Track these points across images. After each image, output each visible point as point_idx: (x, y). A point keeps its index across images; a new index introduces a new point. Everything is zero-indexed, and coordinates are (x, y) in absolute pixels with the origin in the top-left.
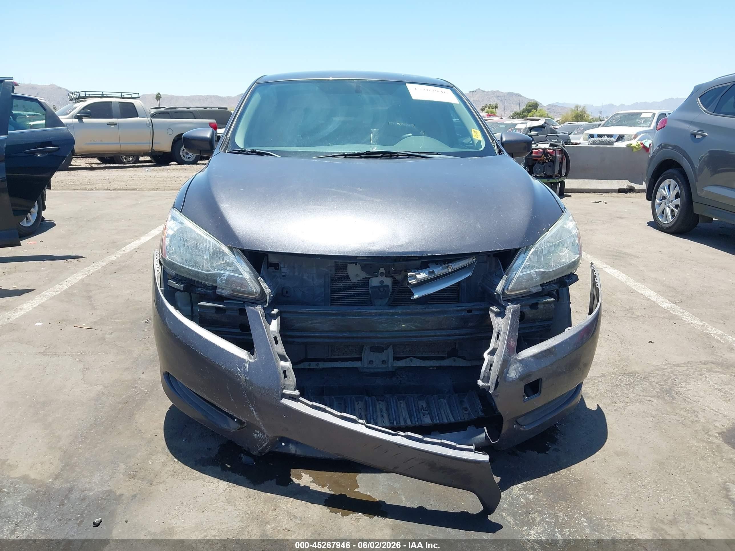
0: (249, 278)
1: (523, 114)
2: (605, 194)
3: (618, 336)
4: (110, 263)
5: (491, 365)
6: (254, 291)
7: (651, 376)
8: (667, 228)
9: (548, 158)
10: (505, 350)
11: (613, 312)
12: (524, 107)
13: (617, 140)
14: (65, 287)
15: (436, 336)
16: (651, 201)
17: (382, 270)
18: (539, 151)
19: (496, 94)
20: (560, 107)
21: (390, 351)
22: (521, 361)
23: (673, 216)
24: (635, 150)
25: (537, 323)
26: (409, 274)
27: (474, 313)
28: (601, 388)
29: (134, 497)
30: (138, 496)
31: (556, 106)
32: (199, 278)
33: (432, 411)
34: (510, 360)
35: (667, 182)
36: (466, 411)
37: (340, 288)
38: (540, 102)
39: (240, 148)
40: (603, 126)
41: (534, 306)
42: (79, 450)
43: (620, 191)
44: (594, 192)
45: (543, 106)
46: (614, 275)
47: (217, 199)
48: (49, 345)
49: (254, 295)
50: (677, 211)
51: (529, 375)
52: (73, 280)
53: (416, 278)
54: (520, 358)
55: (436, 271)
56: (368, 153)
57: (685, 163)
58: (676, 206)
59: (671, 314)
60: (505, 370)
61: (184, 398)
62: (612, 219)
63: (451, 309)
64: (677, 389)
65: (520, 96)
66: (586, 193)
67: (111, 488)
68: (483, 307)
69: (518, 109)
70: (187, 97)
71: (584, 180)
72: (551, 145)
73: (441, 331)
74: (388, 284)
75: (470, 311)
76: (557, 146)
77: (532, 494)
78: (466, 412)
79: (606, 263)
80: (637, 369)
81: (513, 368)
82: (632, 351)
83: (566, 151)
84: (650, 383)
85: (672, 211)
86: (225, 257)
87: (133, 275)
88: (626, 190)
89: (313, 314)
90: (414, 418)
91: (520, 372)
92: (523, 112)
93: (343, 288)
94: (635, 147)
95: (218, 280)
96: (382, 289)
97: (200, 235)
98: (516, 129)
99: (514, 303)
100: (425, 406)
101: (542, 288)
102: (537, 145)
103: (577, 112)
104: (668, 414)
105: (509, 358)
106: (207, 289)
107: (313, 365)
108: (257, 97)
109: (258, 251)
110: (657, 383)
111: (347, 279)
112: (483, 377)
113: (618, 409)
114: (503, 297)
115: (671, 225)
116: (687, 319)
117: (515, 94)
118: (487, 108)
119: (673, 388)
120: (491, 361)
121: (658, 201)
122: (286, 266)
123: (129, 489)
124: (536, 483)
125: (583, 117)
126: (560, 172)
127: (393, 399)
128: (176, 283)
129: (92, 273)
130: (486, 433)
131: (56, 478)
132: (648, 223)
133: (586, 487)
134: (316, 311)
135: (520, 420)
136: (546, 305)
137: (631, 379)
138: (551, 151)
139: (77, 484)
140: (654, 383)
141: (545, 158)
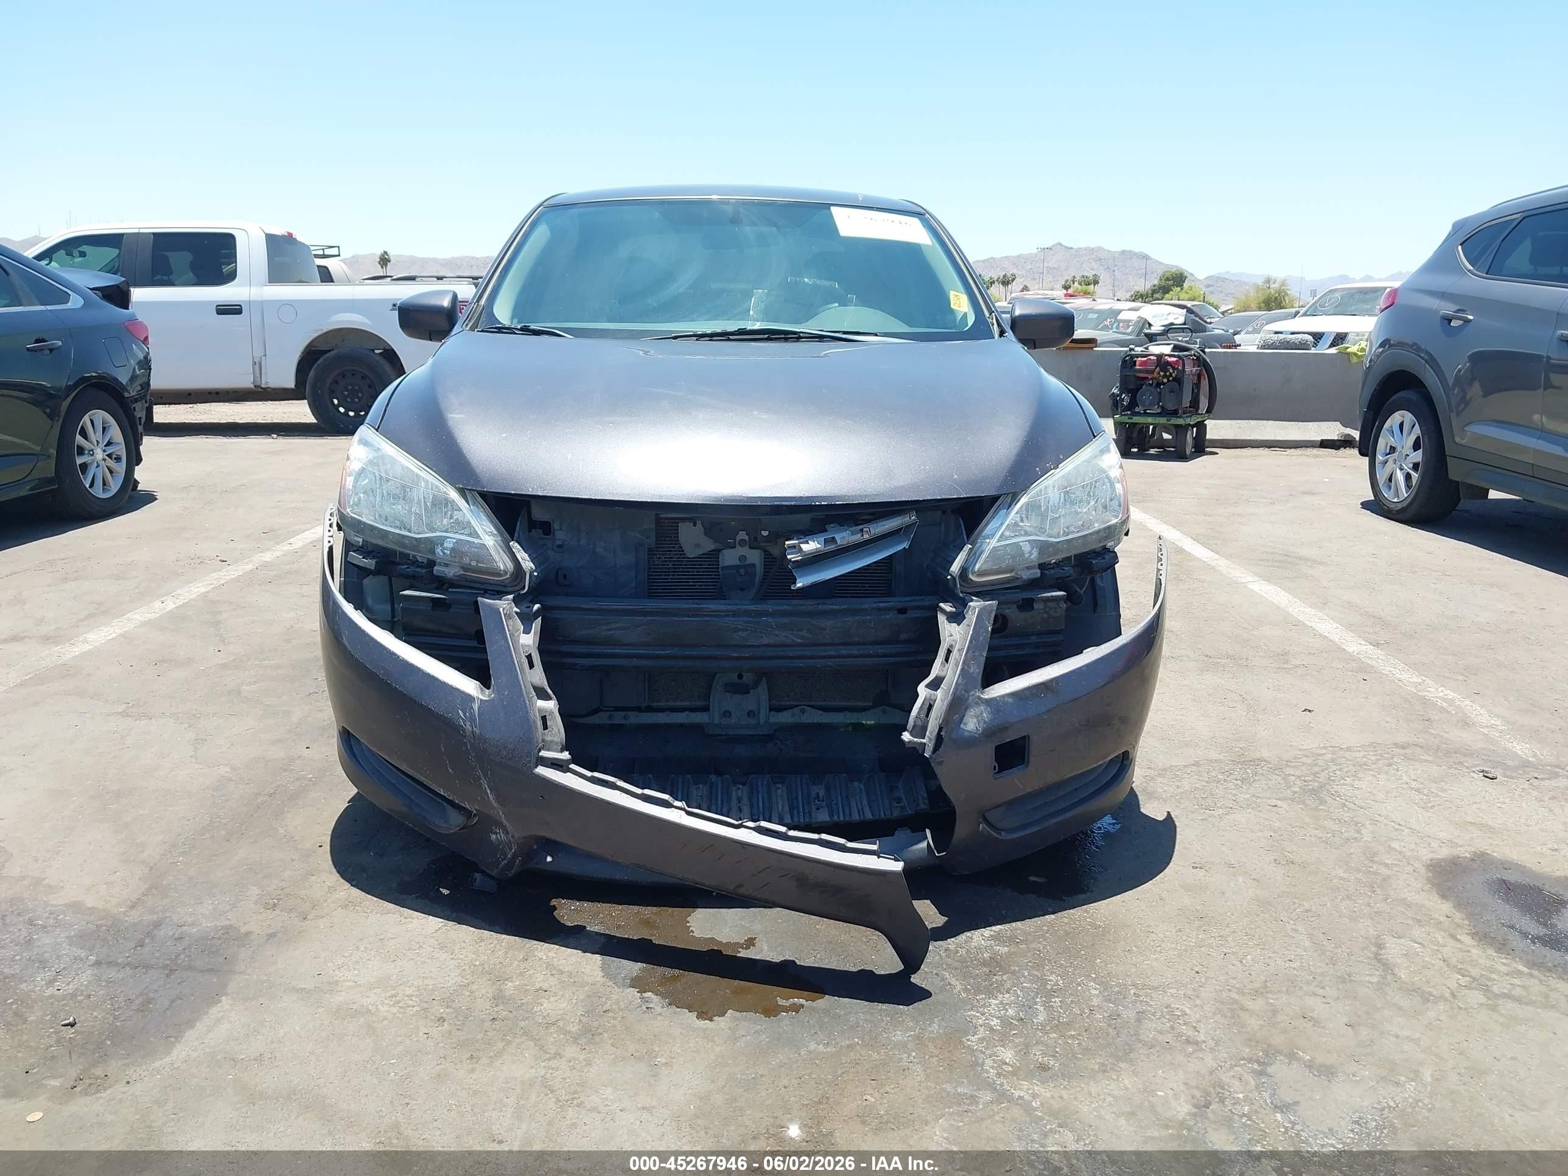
0: (494, 544)
1: (1152, 297)
2: (1293, 450)
3: (1244, 700)
4: (261, 565)
5: (930, 707)
6: (502, 568)
7: (1289, 766)
8: (1400, 511)
9: (1168, 374)
10: (957, 681)
11: (1247, 659)
12: (1156, 282)
13: (1332, 344)
14: (170, 605)
15: (839, 657)
16: (1367, 458)
17: (742, 535)
18: (1150, 359)
19: (1095, 254)
20: (1233, 282)
21: (762, 691)
22: (989, 702)
23: (1408, 486)
24: (1354, 360)
25: (1034, 639)
26: (787, 543)
27: (912, 614)
28: (1186, 785)
29: (272, 935)
30: (279, 935)
31: (1224, 280)
32: (404, 545)
33: (833, 801)
34: (968, 699)
35: (1396, 418)
36: (899, 803)
37: (668, 572)
38: (1190, 271)
39: (501, 324)
40: (1305, 315)
41: (1027, 605)
42: (177, 865)
43: (1325, 444)
44: (1270, 447)
45: (1196, 280)
46: (1265, 595)
47: (443, 405)
48: (133, 700)
49: (500, 575)
50: (1417, 475)
51: (1003, 729)
52: (187, 594)
53: (801, 549)
54: (986, 697)
55: (838, 537)
56: (742, 332)
57: (1430, 379)
58: (1416, 467)
59: (1363, 662)
60: (957, 716)
61: (373, 774)
62: (1291, 495)
63: (867, 606)
64: (1335, 787)
65: (1146, 257)
66: (1253, 447)
67: (232, 923)
68: (927, 603)
69: (1144, 285)
70: (444, 259)
71: (1247, 421)
72: (1176, 348)
73: (850, 647)
74: (754, 562)
75: (902, 611)
76: (1187, 349)
77: (1007, 946)
78: (898, 805)
79: (1256, 574)
80: (1265, 754)
81: (972, 713)
82: (1265, 724)
83: (1208, 360)
84: (1285, 778)
85: (1408, 477)
86: (456, 512)
87: (305, 586)
88: (1338, 443)
89: (610, 611)
90: (798, 812)
91: (985, 722)
92: (1154, 292)
93: (674, 572)
94: (1355, 354)
95: (439, 550)
96: (742, 571)
97: (407, 468)
98: (1120, 320)
99: (986, 599)
100: (822, 794)
101: (1041, 573)
102: (1147, 348)
103: (1268, 292)
104: (1302, 827)
105: (964, 695)
106: (418, 567)
107: (618, 718)
108: (542, 233)
109: (511, 494)
110: (1299, 777)
111: (681, 554)
112: (913, 726)
113: (1210, 819)
114: (963, 584)
115: (1405, 504)
116: (1390, 671)
117: (1135, 254)
118: (1076, 283)
119: (1328, 787)
120: (930, 699)
121: (1380, 458)
122: (564, 528)
123: (264, 924)
124: (1020, 929)
125: (1281, 302)
126: (1195, 404)
127: (762, 781)
128: (363, 558)
129: (226, 583)
130: (928, 843)
131: (132, 907)
132: (1362, 504)
133: (1111, 938)
134: (614, 607)
135: (992, 816)
136: (1050, 604)
137: (1249, 771)
138: (1174, 359)
139: (170, 917)
140: (1291, 777)
141: (1162, 374)
